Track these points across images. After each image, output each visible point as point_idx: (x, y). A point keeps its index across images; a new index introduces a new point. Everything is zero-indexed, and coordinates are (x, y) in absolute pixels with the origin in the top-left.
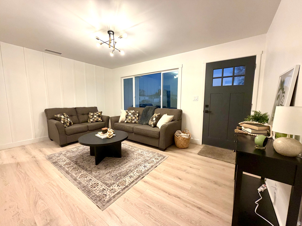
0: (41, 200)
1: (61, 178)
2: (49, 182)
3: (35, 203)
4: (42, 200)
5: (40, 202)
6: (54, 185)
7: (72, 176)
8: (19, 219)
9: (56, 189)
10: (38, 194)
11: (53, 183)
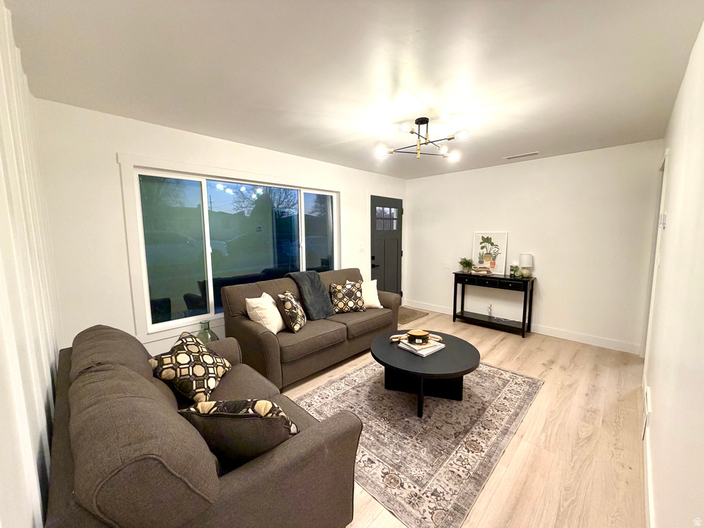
0: (580, 436)
1: (522, 436)
2: (545, 447)
3: (589, 438)
4: (578, 434)
5: (583, 435)
6: (546, 436)
7: (511, 422)
8: (617, 440)
9: (550, 430)
10: (576, 447)
11: (543, 441)
